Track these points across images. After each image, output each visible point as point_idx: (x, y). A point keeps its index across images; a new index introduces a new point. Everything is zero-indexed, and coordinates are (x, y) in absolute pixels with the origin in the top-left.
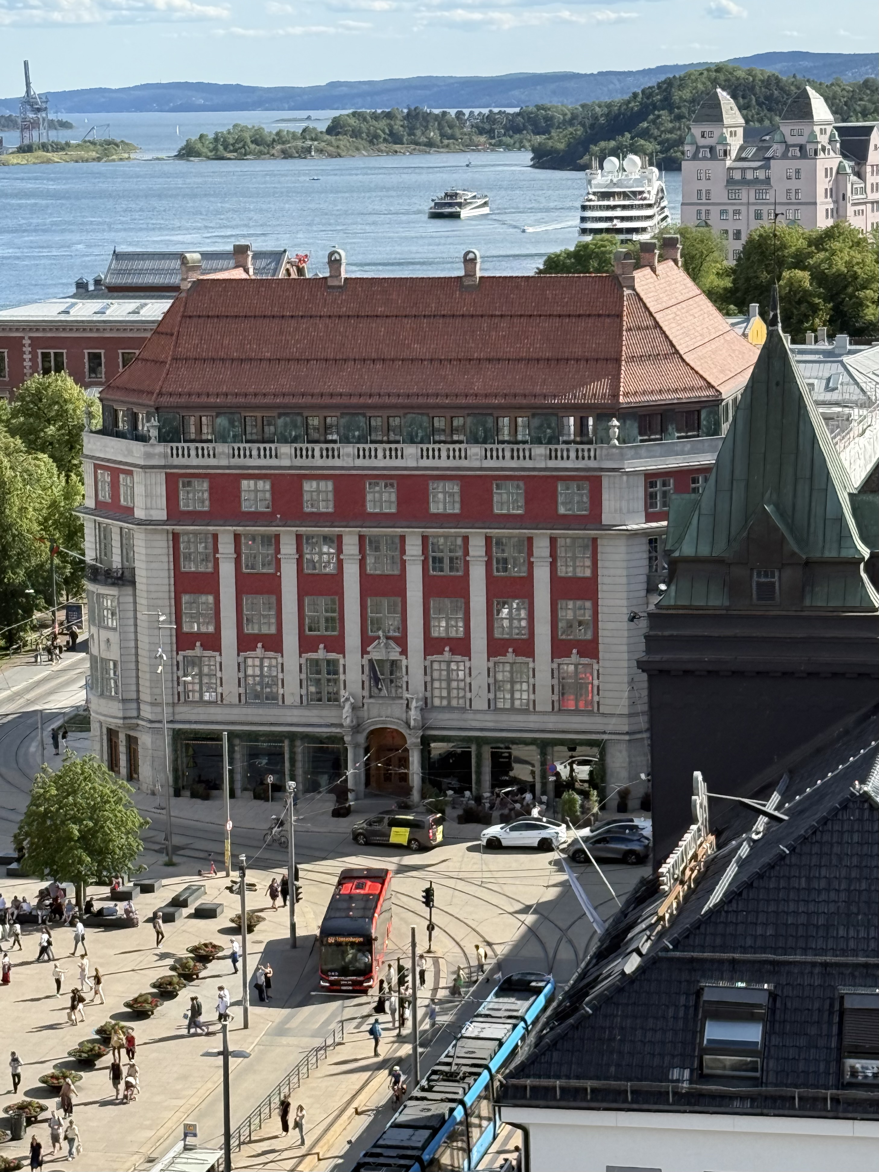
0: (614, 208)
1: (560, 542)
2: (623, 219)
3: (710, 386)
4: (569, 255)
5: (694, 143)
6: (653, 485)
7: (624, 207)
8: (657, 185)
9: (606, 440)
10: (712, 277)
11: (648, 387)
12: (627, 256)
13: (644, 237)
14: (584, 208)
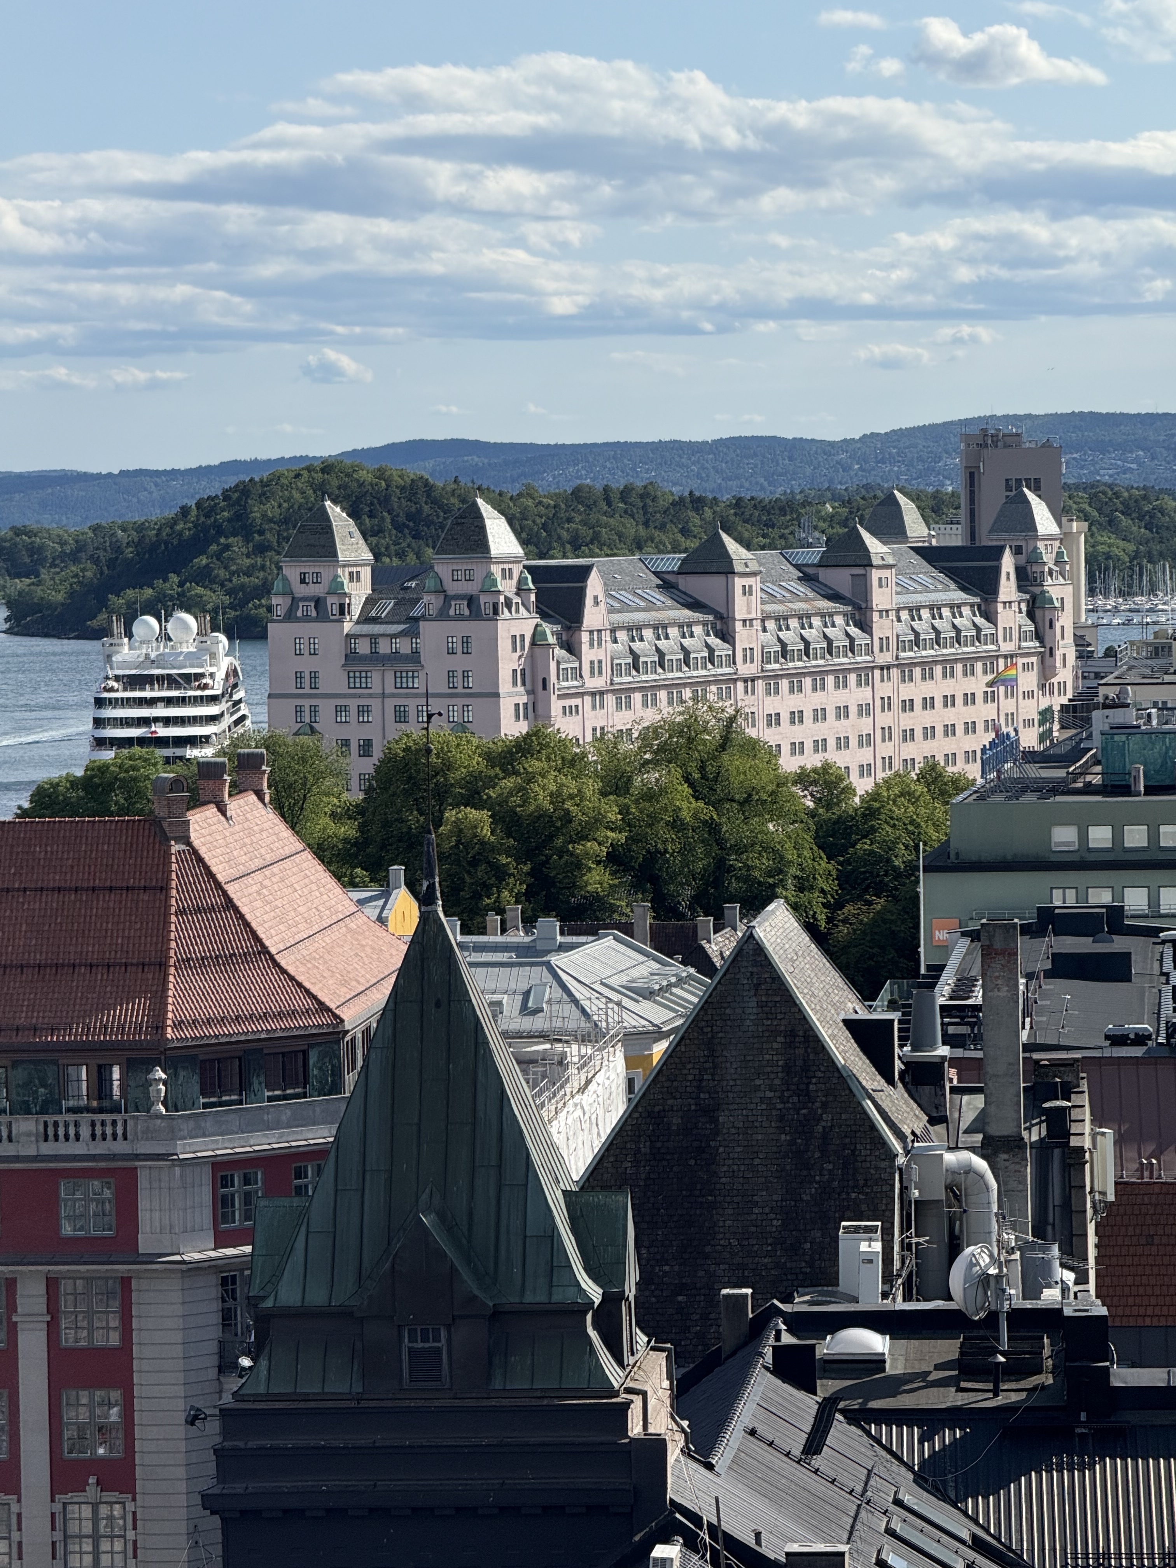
0: (151, 702)
1: (65, 1286)
2: (167, 721)
3: (323, 1007)
4: (74, 783)
5: (288, 592)
6: (226, 1181)
7: (169, 702)
8: (225, 663)
9: (143, 1105)
10: (326, 821)
11: (216, 1012)
12: (176, 784)
13: (206, 753)
14: (100, 703)
